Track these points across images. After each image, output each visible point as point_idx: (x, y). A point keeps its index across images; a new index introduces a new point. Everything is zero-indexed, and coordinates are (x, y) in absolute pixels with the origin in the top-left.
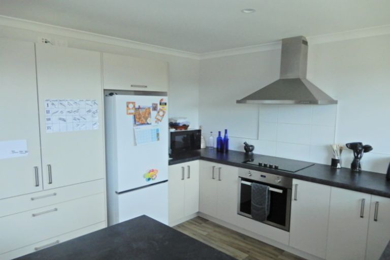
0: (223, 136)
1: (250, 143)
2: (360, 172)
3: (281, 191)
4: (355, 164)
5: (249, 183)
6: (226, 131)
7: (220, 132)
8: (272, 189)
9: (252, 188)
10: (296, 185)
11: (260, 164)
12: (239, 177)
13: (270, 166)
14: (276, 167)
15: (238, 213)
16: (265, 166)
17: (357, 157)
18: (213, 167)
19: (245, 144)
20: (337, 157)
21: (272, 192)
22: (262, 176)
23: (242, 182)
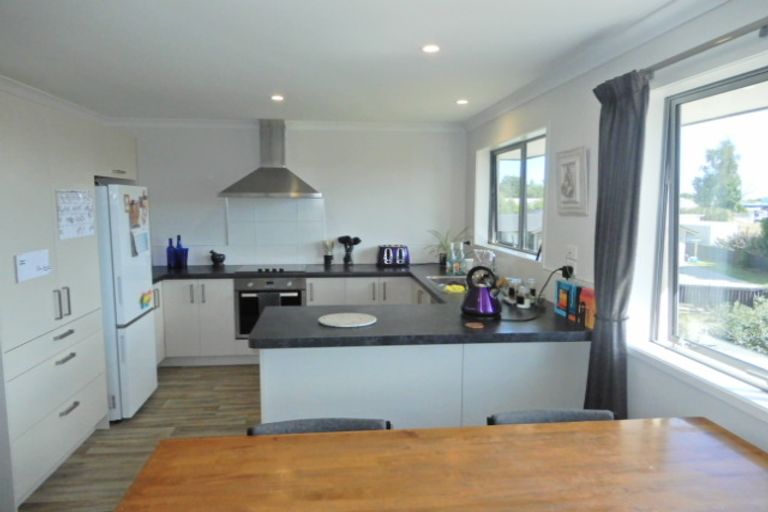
0: (175, 244)
1: (218, 251)
2: (352, 265)
3: (296, 294)
4: (347, 258)
5: (254, 295)
6: (179, 238)
7: (171, 241)
8: (282, 295)
9: (260, 299)
10: (311, 285)
11: (260, 270)
12: (236, 290)
13: (274, 270)
14: (281, 270)
15: (237, 338)
16: (267, 270)
17: (348, 251)
18: (191, 286)
19: (212, 252)
20: (330, 254)
21: (283, 298)
22: (268, 283)
23: (244, 295)
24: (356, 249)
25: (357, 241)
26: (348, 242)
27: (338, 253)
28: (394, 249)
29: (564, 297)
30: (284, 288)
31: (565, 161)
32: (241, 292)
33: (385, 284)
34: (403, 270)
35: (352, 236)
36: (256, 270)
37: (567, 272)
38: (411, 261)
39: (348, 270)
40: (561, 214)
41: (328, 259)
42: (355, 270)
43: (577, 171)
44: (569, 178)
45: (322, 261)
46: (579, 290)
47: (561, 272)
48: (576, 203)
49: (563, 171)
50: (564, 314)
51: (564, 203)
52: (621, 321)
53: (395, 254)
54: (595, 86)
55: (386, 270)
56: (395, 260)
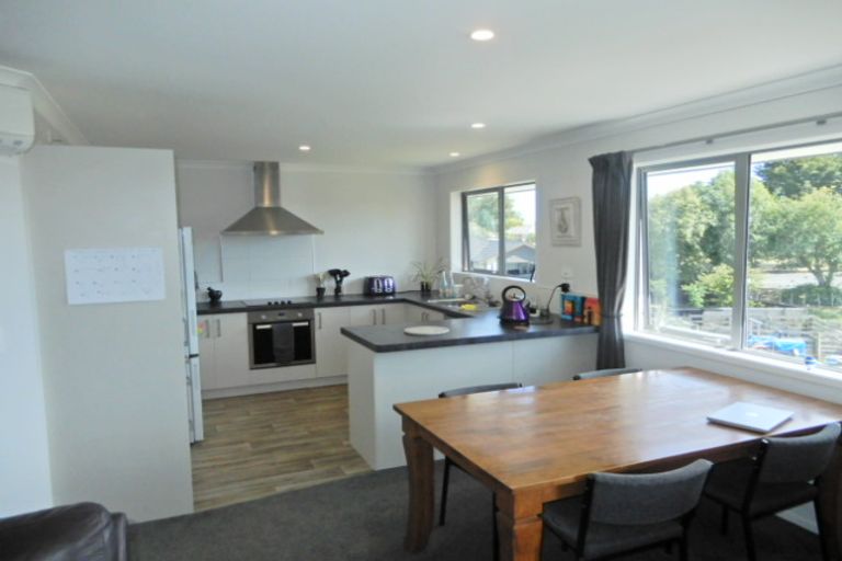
1: (215, 288)
2: (342, 295)
3: (306, 324)
4: (338, 290)
5: (268, 326)
8: (295, 325)
9: (274, 329)
10: (320, 314)
11: (270, 304)
12: (249, 323)
13: (283, 303)
14: (289, 302)
15: (252, 369)
16: (276, 303)
17: (339, 283)
18: (207, 322)
19: (209, 289)
20: (322, 286)
21: (296, 328)
22: (280, 315)
23: (259, 327)
24: (346, 280)
25: (346, 274)
26: (338, 274)
27: (329, 285)
28: (383, 279)
29: (568, 306)
30: (295, 318)
31: (559, 206)
32: (255, 325)
33: (383, 311)
34: (391, 298)
35: (342, 269)
36: (266, 303)
37: (565, 288)
38: (397, 290)
39: (338, 300)
40: (555, 245)
41: (320, 291)
42: (344, 299)
43: (570, 215)
44: (563, 219)
45: (315, 293)
46: (584, 299)
47: (559, 289)
48: (570, 237)
49: (557, 215)
50: (569, 318)
51: (559, 237)
52: (619, 317)
53: (383, 284)
54: (590, 156)
55: (377, 299)
56: (384, 289)
